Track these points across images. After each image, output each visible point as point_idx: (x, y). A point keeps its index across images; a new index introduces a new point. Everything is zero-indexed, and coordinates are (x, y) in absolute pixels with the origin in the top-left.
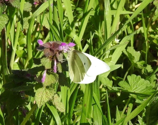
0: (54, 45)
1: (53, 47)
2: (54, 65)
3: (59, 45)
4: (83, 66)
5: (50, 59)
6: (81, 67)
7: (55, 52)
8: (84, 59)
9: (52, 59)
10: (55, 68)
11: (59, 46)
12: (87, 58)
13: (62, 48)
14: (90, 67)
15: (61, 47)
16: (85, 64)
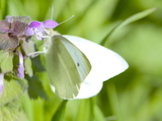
0: (16, 25)
1: (15, 30)
2: (19, 64)
3: (27, 25)
4: (75, 67)
5: (9, 53)
6: (72, 69)
7: (19, 39)
8: (75, 54)
9: (15, 51)
10: (22, 71)
11: (27, 29)
12: (81, 54)
13: (33, 31)
14: (89, 73)
15: (31, 29)
16: (78, 65)
